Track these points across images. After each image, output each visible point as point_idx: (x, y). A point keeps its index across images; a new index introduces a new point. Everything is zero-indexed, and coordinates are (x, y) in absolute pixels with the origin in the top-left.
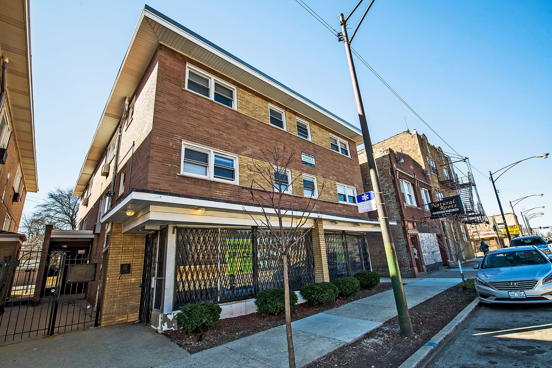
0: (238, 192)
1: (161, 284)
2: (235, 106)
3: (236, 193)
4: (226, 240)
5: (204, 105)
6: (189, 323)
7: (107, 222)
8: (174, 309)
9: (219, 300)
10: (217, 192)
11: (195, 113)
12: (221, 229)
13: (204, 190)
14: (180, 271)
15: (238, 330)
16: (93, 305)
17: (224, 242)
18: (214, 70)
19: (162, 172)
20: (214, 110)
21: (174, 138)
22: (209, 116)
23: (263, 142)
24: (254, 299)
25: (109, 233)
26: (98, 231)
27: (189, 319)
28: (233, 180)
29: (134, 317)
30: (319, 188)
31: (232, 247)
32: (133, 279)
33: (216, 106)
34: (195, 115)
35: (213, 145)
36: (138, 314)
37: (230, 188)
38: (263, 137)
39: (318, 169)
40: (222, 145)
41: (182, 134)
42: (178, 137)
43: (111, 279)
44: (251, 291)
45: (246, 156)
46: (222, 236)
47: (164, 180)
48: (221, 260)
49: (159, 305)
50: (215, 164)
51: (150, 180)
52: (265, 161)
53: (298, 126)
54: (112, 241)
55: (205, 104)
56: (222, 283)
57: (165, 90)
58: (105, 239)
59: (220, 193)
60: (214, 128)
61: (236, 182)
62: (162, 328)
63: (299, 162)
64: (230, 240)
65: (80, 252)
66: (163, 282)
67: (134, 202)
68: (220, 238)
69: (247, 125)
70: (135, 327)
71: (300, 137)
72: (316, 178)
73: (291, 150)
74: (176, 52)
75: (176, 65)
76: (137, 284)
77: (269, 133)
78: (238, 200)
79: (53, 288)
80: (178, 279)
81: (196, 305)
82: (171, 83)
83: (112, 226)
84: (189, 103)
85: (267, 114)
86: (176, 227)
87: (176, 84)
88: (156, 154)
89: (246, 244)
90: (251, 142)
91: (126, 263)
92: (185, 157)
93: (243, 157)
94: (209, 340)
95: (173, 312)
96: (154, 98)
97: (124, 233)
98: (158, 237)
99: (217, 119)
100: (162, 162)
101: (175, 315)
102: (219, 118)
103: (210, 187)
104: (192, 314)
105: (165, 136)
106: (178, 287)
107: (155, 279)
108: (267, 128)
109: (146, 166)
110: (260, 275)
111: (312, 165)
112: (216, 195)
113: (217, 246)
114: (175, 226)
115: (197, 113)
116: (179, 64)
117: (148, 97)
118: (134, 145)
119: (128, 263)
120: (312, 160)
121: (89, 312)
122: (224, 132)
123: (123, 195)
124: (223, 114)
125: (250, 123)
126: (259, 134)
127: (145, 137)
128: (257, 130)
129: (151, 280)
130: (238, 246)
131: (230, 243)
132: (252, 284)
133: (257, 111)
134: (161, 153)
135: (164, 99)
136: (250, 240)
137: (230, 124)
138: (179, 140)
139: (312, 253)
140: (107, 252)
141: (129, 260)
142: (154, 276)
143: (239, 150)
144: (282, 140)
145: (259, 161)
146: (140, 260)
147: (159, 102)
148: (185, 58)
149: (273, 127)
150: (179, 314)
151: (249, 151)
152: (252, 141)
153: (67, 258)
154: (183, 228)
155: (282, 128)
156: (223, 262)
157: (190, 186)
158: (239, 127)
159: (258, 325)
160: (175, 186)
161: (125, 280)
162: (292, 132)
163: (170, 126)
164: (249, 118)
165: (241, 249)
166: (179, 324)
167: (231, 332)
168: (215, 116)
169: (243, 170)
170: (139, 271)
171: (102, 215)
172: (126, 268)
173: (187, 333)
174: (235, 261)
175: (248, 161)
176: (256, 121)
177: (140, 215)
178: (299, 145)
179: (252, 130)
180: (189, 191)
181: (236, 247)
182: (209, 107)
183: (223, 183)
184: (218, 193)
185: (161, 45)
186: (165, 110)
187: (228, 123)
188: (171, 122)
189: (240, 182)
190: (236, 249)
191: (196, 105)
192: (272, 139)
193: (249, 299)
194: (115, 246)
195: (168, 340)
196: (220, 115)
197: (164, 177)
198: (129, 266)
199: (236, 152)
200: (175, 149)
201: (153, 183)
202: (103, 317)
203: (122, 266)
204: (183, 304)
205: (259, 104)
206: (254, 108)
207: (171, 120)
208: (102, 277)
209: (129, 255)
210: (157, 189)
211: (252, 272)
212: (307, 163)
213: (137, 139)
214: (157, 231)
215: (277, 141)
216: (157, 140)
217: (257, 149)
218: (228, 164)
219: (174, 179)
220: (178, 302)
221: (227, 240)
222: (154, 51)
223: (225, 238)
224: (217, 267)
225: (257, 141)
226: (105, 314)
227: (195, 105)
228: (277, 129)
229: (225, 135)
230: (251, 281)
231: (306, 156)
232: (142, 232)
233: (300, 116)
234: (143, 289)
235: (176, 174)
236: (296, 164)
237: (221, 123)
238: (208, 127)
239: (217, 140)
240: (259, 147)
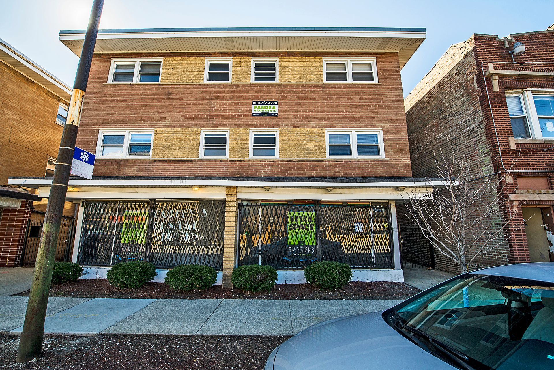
0: (149, 166)
3: (146, 168)
5: (124, 91)
9: (110, 264)
10: (125, 169)
11: (113, 101)
18: (138, 53)
20: (132, 92)
21: (92, 129)
22: (127, 99)
23: (189, 106)
30: (280, 144)
33: (136, 87)
35: (127, 126)
37: (140, 163)
38: (190, 100)
39: (283, 118)
40: (136, 124)
41: (100, 124)
45: (163, 127)
50: (130, 143)
52: (188, 127)
55: (125, 89)
57: (90, 91)
59: (129, 169)
60: (131, 110)
61: (151, 156)
63: (245, 116)
69: (170, 94)
72: (278, 131)
73: (233, 104)
77: (199, 94)
78: (149, 173)
84: (108, 94)
86: (86, 202)
90: (172, 111)
93: (160, 129)
99: (135, 99)
102: (137, 97)
103: (120, 165)
108: (198, 89)
111: (273, 115)
112: (124, 172)
114: (84, 201)
115: (115, 101)
120: (274, 108)
122: (141, 110)
124: (142, 92)
125: (174, 90)
126: (184, 99)
128: (182, 96)
133: (186, 74)
137: (149, 99)
143: (156, 123)
144: (219, 96)
145: (179, 129)
148: (111, 56)
149: (207, 84)
151: (169, 121)
152: (173, 109)
155: (227, 80)
158: (159, 99)
162: (241, 80)
164: (174, 86)
168: (133, 98)
169: (158, 142)
175: (165, 132)
176: (183, 86)
178: (250, 93)
179: (175, 97)
182: (128, 91)
183: (132, 160)
187: (147, 99)
189: (154, 155)
191: (115, 94)
192: (203, 99)
196: (139, 94)
199: (153, 126)
200: (92, 139)
205: (191, 65)
206: (183, 72)
212: (260, 115)
215: (212, 99)
216: (79, 134)
217: (179, 117)
225: (180, 108)
227: (113, 94)
229: (141, 113)
233: (260, 55)
236: (239, 120)
237: (138, 103)
238: (124, 110)
239: (132, 120)
240: (183, 113)
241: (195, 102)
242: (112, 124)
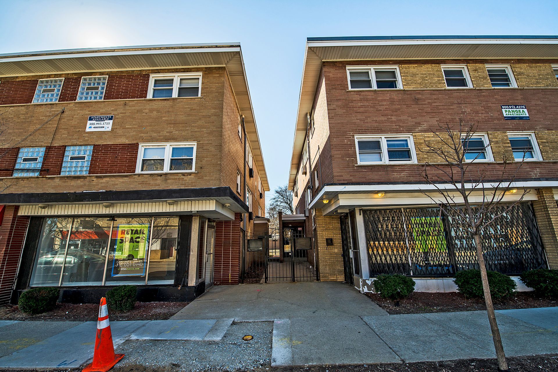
0: (418, 170)
1: (357, 255)
2: (400, 86)
3: (415, 172)
4: (411, 219)
5: (369, 97)
6: (385, 289)
7: (312, 208)
8: (371, 276)
9: (412, 274)
10: (394, 175)
11: (362, 107)
12: (404, 209)
13: (381, 175)
14: (370, 245)
15: (438, 305)
16: (313, 266)
17: (409, 221)
18: (372, 60)
19: (343, 166)
20: (379, 98)
21: (348, 136)
22: (375, 105)
23: (441, 111)
24: (453, 278)
25: (314, 216)
26: (307, 214)
27: (384, 286)
28: (410, 160)
29: (341, 278)
30: (541, 146)
31: (419, 225)
32: (336, 250)
34: (362, 110)
35: (383, 131)
36: (344, 276)
37: (408, 168)
38: (439, 106)
39: (535, 121)
40: (392, 129)
41: (354, 130)
42: (350, 134)
43: (321, 249)
44: (448, 270)
45: (421, 132)
46: (406, 215)
47: (345, 172)
48: (409, 238)
49: (358, 271)
50: (388, 149)
51: (335, 174)
53: (490, 75)
54: (317, 222)
55: (369, 95)
56: (413, 259)
57: (333, 98)
58: (313, 220)
59: (398, 175)
60: (382, 115)
61: (414, 160)
62: (363, 290)
63: (499, 119)
64: (415, 219)
65: (300, 229)
66: (358, 254)
67: (327, 193)
68: (405, 218)
69: (418, 99)
70: (343, 286)
71: (496, 87)
72: (533, 135)
73: (483, 108)
74: (336, 62)
75: (338, 73)
76: (339, 254)
77: (447, 99)
78: (419, 179)
79: (290, 252)
80: (370, 252)
81: (389, 275)
82: (337, 90)
83: (315, 211)
84: (354, 101)
85: (441, 78)
86: (362, 210)
87: (341, 90)
88: (336, 152)
89: (435, 222)
90: (425, 116)
91: (329, 238)
92: (359, 150)
93: (417, 134)
94: (406, 307)
95: (371, 279)
96: (326, 108)
97: (324, 216)
98: (348, 218)
99: (383, 105)
100: (341, 158)
101: (372, 281)
102: (385, 103)
103: (387, 171)
104: (386, 282)
105: (340, 136)
106: (371, 259)
107: (352, 251)
108: (444, 94)
109: (331, 163)
110: (457, 254)
111: (525, 118)
112: (394, 177)
113: (402, 225)
114: (361, 208)
115: (363, 107)
116: (341, 71)
117: (322, 109)
118: (319, 149)
119: (331, 238)
120: (523, 111)
121: (312, 270)
122: (392, 115)
123: (318, 187)
124: (388, 98)
125: (420, 96)
126: (433, 104)
127: (326, 141)
128: (430, 101)
129: (349, 252)
130: (426, 225)
131: (416, 222)
132: (448, 263)
133: (427, 80)
134: (339, 151)
135: (334, 106)
136: (439, 218)
137: (397, 105)
138: (352, 136)
139: (538, 232)
140: (315, 229)
141: (331, 236)
142: (351, 249)
143: (412, 128)
144: (468, 100)
145: (438, 133)
146: (339, 236)
147: (331, 110)
148: (344, 63)
149: (451, 90)
150: (375, 281)
151: (425, 126)
152: (425, 114)
153: (294, 233)
154: (368, 210)
155: (465, 86)
156: (412, 239)
157: (367, 173)
158: (408, 105)
159: (461, 304)
160: (355, 176)
161: (330, 250)
162: (482, 86)
163: (343, 127)
164: (418, 92)
165: (429, 227)
166: (377, 289)
167: (428, 304)
168: (380, 104)
169: (420, 147)
170: (339, 244)
171: (308, 204)
172: (330, 242)
173: (385, 298)
174: (424, 239)
175: (425, 136)
176: (428, 91)
177: (332, 202)
178: (496, 98)
179: (424, 103)
180: (368, 178)
181: (424, 225)
182: (373, 97)
183: (399, 165)
184: (396, 176)
185: (324, 62)
186: (337, 115)
187: (395, 105)
188: (343, 123)
189: (419, 160)
190: (424, 227)
191: (361, 100)
192: (452, 104)
193: (447, 277)
194: (320, 225)
195: (369, 300)
196: (385, 100)
197: (345, 170)
198: (331, 240)
199: (409, 131)
200: (349, 145)
201: (337, 176)
202: (321, 275)
203: (327, 240)
204: (378, 273)
205: (429, 71)
206: (422, 78)
207: (342, 121)
208: (316, 247)
209: (330, 232)
210: (341, 180)
211: (447, 251)
212: (513, 118)
213: (320, 143)
214: (347, 214)
215: (460, 104)
216: (335, 141)
217: (434, 122)
218: (403, 145)
219: (353, 170)
220: (373, 271)
221: (413, 220)
222: (320, 70)
223: (410, 217)
224: (406, 244)
225: (432, 113)
226: (322, 273)
227: (360, 100)
228: (458, 90)
229: (394, 118)
230: (447, 259)
231: (510, 110)
232: (336, 214)
233: (492, 61)
234: (344, 258)
235: (354, 166)
236: (494, 123)
237: (388, 108)
238: (376, 116)
239: (387, 126)
240: (436, 118)
241: (446, 107)
242: (367, 130)
